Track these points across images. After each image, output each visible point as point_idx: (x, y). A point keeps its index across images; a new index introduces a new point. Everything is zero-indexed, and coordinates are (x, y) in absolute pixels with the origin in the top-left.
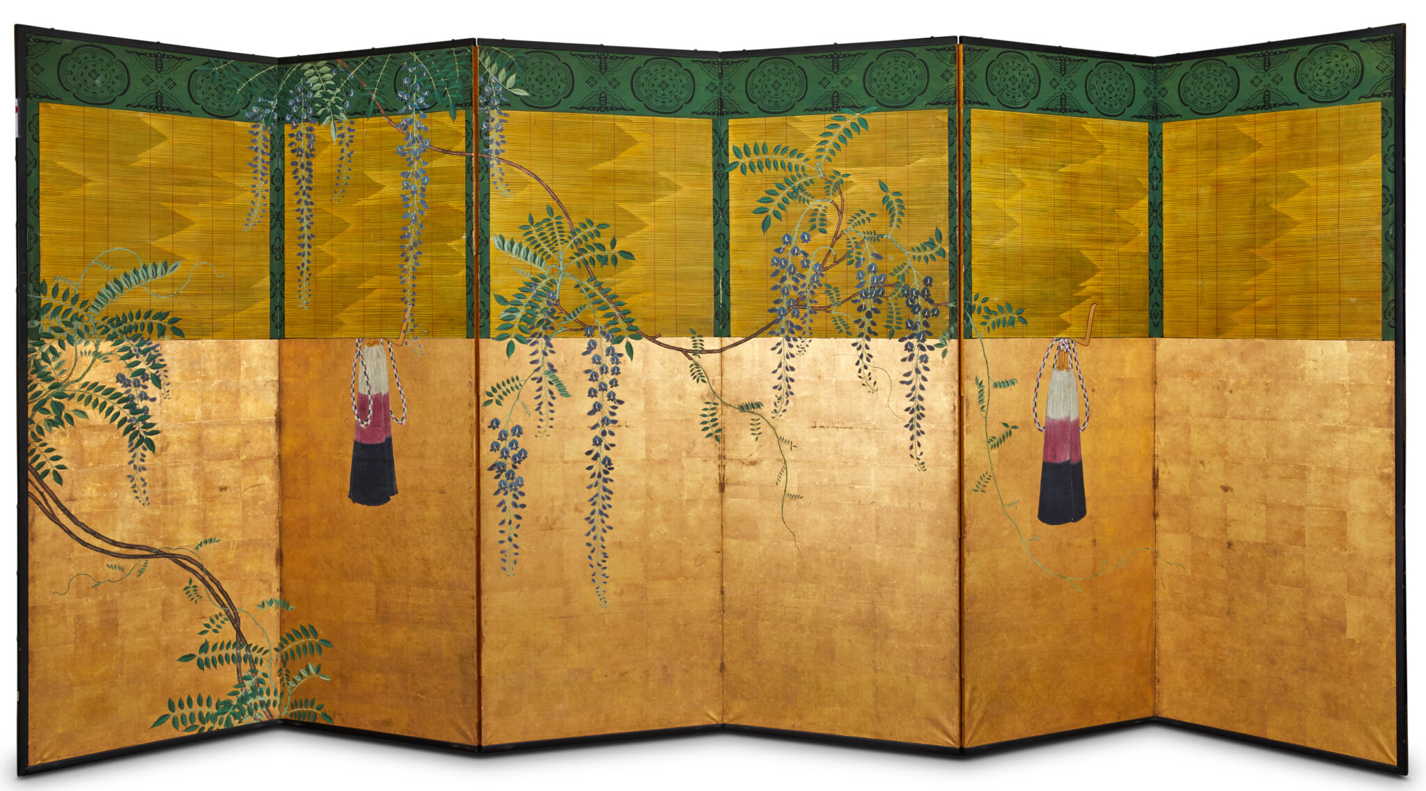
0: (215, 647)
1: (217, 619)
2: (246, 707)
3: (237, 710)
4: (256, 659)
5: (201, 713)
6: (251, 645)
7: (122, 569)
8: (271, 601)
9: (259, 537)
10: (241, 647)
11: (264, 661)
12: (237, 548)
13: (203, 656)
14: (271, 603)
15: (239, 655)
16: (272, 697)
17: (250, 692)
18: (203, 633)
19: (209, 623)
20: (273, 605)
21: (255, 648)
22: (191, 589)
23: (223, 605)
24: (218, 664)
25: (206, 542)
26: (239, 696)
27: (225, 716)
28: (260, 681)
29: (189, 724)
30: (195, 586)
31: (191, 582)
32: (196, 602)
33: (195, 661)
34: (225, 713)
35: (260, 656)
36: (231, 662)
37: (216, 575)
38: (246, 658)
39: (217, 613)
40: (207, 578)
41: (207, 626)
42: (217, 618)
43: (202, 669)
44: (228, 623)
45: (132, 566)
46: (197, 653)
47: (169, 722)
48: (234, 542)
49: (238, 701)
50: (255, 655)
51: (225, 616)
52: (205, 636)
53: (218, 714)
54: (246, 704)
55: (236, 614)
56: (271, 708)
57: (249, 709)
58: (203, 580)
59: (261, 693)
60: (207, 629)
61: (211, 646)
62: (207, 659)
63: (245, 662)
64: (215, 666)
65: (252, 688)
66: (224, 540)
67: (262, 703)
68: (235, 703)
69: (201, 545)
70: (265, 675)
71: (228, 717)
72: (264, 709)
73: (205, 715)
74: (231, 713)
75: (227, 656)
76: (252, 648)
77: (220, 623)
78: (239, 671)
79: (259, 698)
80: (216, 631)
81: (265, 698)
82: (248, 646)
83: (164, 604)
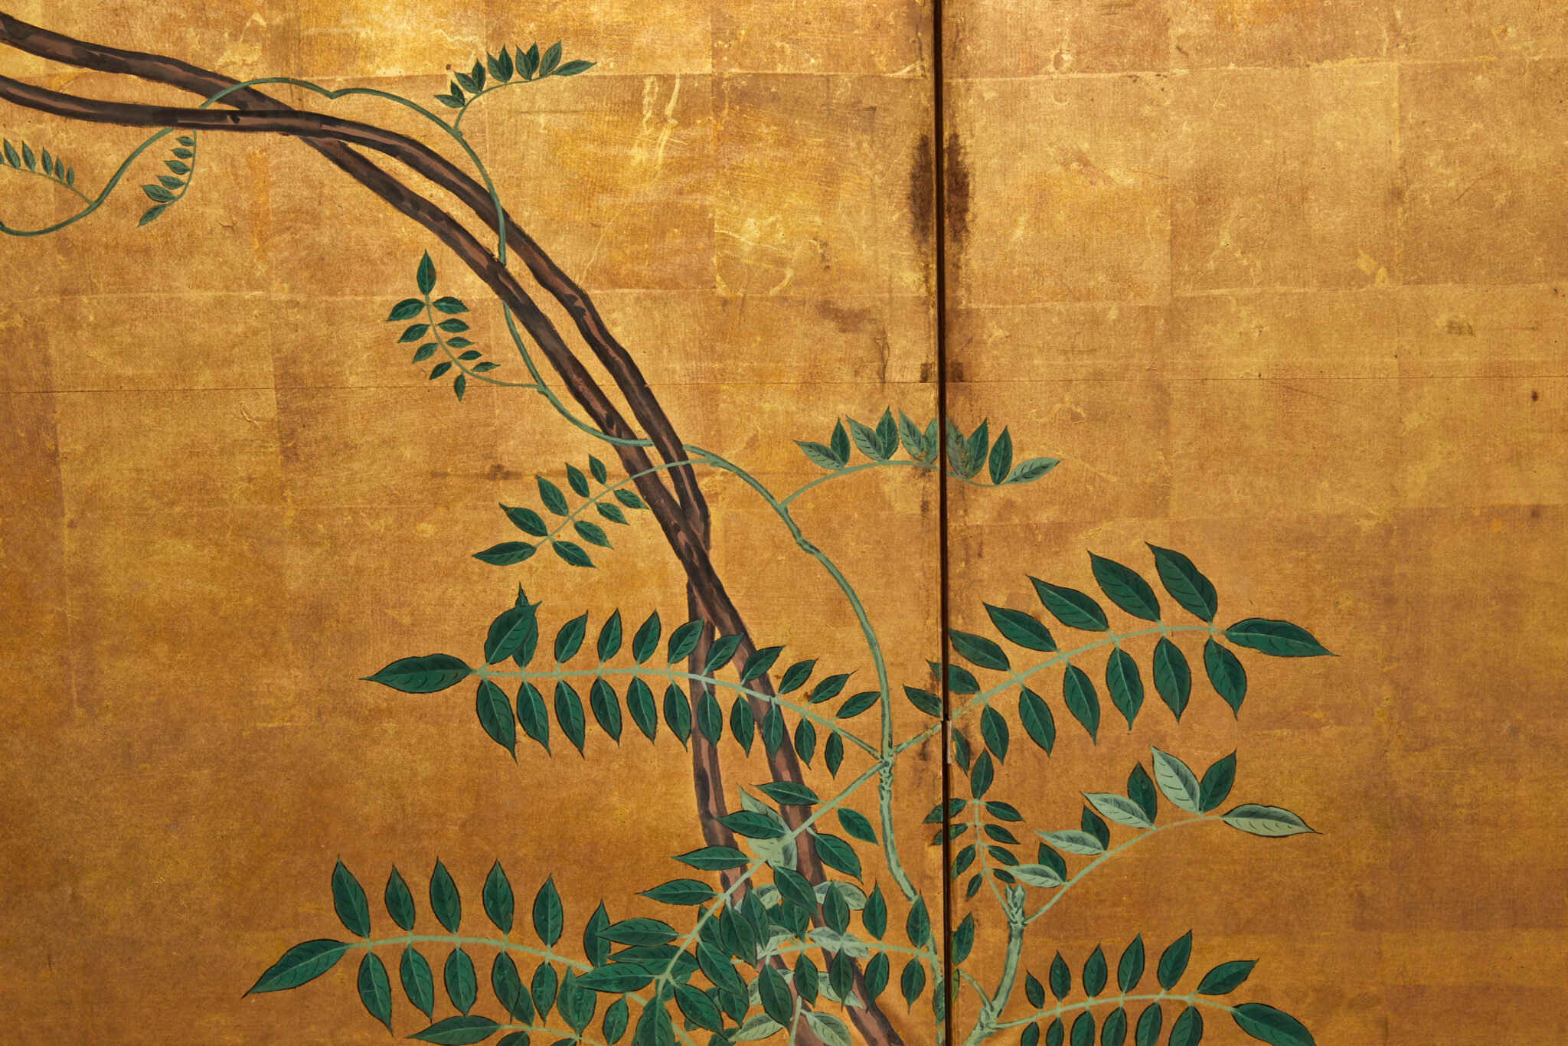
0: (569, 637)
1: (582, 489)
2: (751, 976)
3: (699, 981)
4: (805, 730)
5: (504, 965)
6: (773, 652)
7: (62, 172)
8: (888, 428)
9: (812, 64)
10: (717, 657)
11: (849, 747)
12: (684, 117)
13: (508, 677)
14: (884, 439)
15: (706, 700)
16: (895, 946)
17: (772, 899)
18: (503, 554)
19: (535, 504)
20: (901, 454)
21: (797, 674)
22: (432, 317)
23: (609, 423)
24: (593, 729)
25: (503, 68)
26: (714, 909)
27: (638, 1000)
28: (822, 850)
29: (445, 1009)
30: (451, 304)
31: (427, 275)
32: (459, 386)
33: (462, 695)
34: (637, 985)
35: (824, 717)
36: (663, 729)
37: (563, 253)
38: (743, 720)
39: (582, 464)
40: (515, 264)
41: (523, 519)
42: (580, 487)
43: (505, 739)
44: (643, 524)
45: (114, 160)
46: (475, 658)
47: (341, 977)
48: (666, 80)
49: (706, 933)
50: (794, 708)
51: (620, 478)
52: (515, 574)
53: (597, 984)
54: (751, 959)
55: (684, 477)
56: (892, 995)
57: (766, 984)
58: (493, 273)
59: (834, 916)
60: (523, 537)
61: (548, 630)
62: (527, 694)
63: (744, 738)
64: (576, 736)
65: (781, 881)
66: (605, 65)
67: (841, 969)
68: (689, 939)
69: (476, 80)
70: (853, 822)
71: (652, 1006)
72: (855, 1001)
73: (526, 978)
74: (670, 992)
75: (638, 693)
76: (776, 672)
77: (592, 515)
78: (706, 782)
79: (819, 942)
80: (573, 555)
81: (858, 944)
82: (758, 661)
83: (288, 380)
